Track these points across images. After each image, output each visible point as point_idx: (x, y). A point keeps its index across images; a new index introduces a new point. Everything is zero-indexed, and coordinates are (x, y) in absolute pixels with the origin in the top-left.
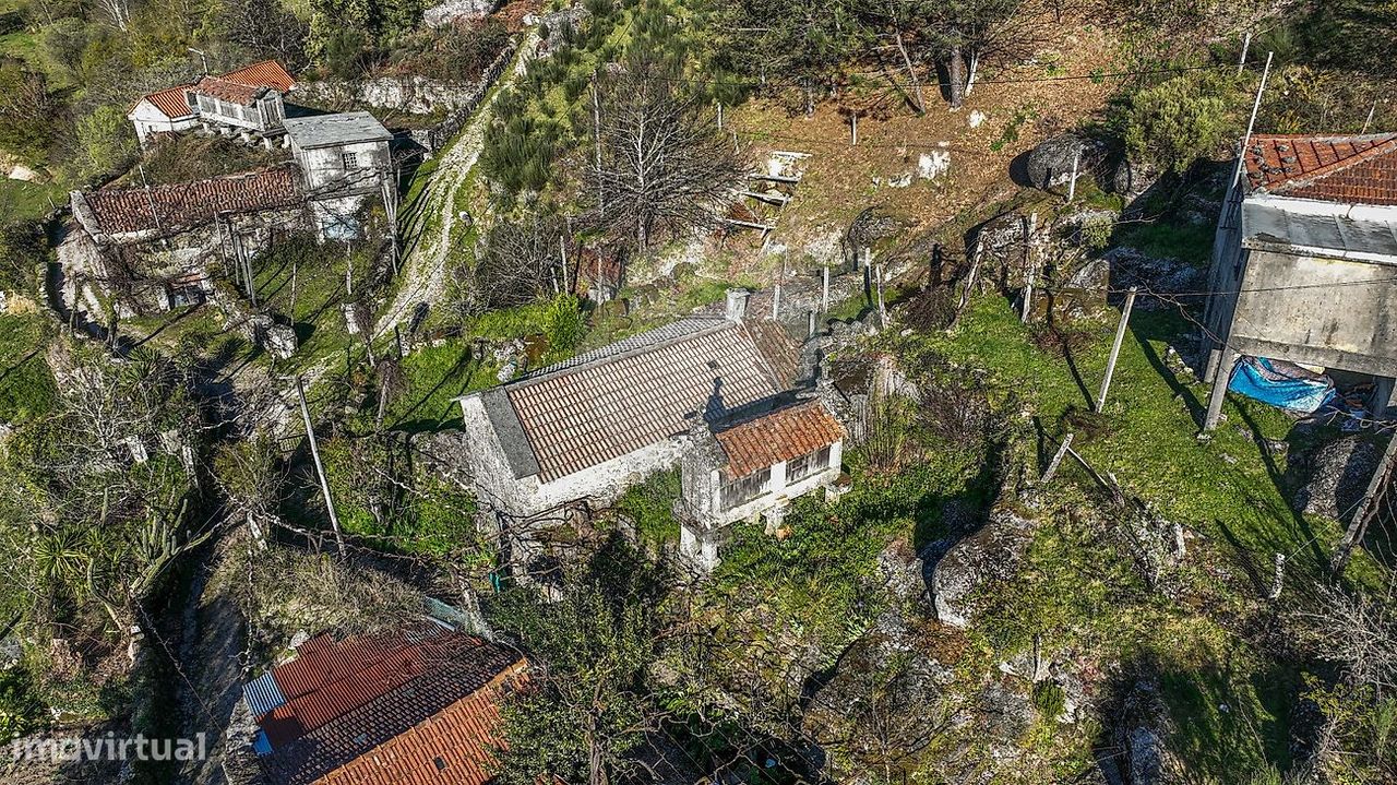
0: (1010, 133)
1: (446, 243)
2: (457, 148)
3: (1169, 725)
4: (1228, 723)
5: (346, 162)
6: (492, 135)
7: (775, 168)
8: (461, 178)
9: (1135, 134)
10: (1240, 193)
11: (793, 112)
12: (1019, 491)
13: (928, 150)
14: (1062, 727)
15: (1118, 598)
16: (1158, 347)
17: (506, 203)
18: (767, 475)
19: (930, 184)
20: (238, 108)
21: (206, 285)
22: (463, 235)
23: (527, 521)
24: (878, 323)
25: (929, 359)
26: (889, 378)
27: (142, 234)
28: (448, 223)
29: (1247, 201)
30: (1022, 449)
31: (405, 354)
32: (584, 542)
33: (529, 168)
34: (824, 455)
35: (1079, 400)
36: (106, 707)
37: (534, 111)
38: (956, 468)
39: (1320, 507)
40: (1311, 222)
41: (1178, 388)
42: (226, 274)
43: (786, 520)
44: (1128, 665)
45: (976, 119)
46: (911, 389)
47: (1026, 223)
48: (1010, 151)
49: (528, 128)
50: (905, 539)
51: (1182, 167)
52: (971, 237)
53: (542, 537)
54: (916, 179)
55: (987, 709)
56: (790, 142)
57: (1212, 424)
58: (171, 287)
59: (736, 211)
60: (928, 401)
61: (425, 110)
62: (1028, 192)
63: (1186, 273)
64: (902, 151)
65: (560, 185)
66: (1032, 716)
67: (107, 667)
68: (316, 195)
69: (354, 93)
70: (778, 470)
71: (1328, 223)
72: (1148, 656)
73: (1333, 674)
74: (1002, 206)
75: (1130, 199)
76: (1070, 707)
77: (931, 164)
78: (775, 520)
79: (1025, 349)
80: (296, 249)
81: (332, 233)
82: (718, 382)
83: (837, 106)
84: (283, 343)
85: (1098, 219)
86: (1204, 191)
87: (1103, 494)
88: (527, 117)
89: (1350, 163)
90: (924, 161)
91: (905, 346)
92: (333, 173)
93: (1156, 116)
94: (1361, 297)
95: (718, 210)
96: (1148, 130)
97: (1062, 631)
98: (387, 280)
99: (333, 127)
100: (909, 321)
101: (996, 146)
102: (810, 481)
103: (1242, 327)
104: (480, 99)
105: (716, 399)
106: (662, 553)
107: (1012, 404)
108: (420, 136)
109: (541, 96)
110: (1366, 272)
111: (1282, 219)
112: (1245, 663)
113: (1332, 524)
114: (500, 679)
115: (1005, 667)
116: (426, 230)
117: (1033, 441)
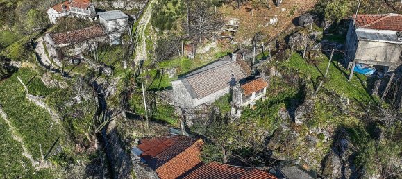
0: (292, 13)
1: (145, 45)
2: (143, 19)
3: (349, 138)
4: (361, 136)
5: (117, 24)
6: (153, 15)
7: (231, 22)
8: (145, 27)
9: (327, 14)
10: (354, 28)
11: (234, 8)
12: (310, 94)
13: (273, 17)
14: (324, 143)
15: (335, 115)
16: (335, 62)
17: (160, 33)
18: (251, 95)
19: (273, 26)
20: (76, 9)
21: (82, 57)
22: (149, 42)
23: (193, 109)
24: (269, 60)
25: (283, 68)
26: (274, 72)
27: (66, 44)
28: (144, 39)
29: (357, 30)
30: (310, 86)
31: (141, 73)
32: (206, 113)
33: (166, 24)
34: (262, 90)
35: (320, 75)
36: (90, 159)
37: (164, 9)
38: (292, 91)
39: (375, 94)
40: (370, 34)
41: (342, 71)
42: (88, 54)
43: (255, 105)
44: (339, 128)
45: (283, 10)
46: (279, 74)
47: (301, 35)
48: (292, 17)
49: (164, 13)
50: (284, 107)
51: (338, 21)
52: (287, 39)
53: (197, 112)
54: (269, 25)
55: (307, 140)
56: (236, 16)
57: (350, 78)
58: (73, 58)
59: (223, 34)
60: (284, 77)
61: (130, 9)
62: (299, 27)
63: (340, 45)
64: (265, 18)
65: (176, 28)
66: (318, 141)
67: (90, 150)
68: (110, 33)
69: (110, 4)
70: (254, 94)
71: (374, 34)
72: (343, 126)
73: (382, 123)
74: (293, 31)
75: (325, 29)
76: (326, 138)
77: (273, 21)
78: (252, 105)
79: (306, 64)
80: (104, 47)
81: (114, 43)
82: (233, 75)
83: (245, 6)
84: (108, 71)
85: (318, 34)
86: (343, 27)
87: (329, 94)
88: (163, 10)
89: (377, 21)
90: (271, 20)
91: (276, 65)
92: (114, 27)
93: (331, 10)
94: (382, 50)
95: (218, 33)
96: (330, 13)
97: (324, 122)
98: (132, 55)
99: (111, 14)
100: (277, 59)
101: (289, 16)
102: (261, 95)
103: (357, 57)
104: (147, 5)
105: (233, 79)
106: (227, 114)
107: (305, 76)
108: (133, 16)
109: (166, 5)
110: (383, 44)
111: (365, 33)
112: (362, 125)
113: (378, 97)
114: (196, 143)
115: (311, 132)
116: (139, 41)
117: (312, 84)
